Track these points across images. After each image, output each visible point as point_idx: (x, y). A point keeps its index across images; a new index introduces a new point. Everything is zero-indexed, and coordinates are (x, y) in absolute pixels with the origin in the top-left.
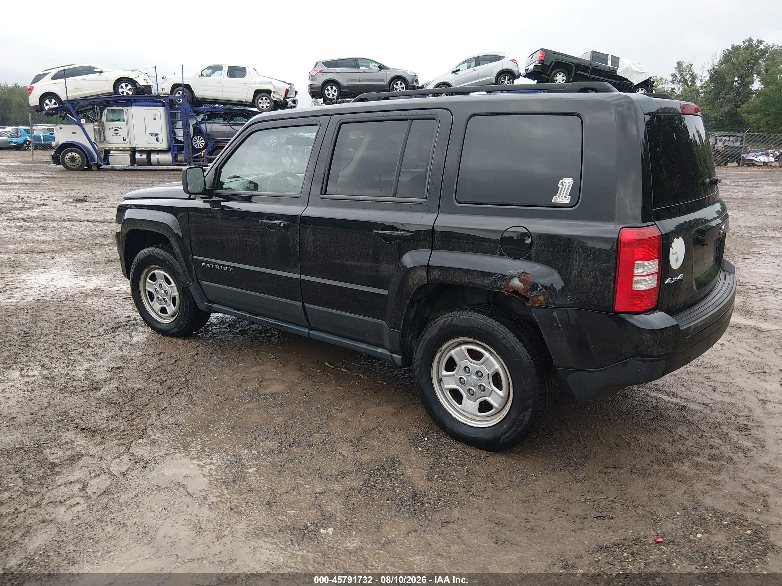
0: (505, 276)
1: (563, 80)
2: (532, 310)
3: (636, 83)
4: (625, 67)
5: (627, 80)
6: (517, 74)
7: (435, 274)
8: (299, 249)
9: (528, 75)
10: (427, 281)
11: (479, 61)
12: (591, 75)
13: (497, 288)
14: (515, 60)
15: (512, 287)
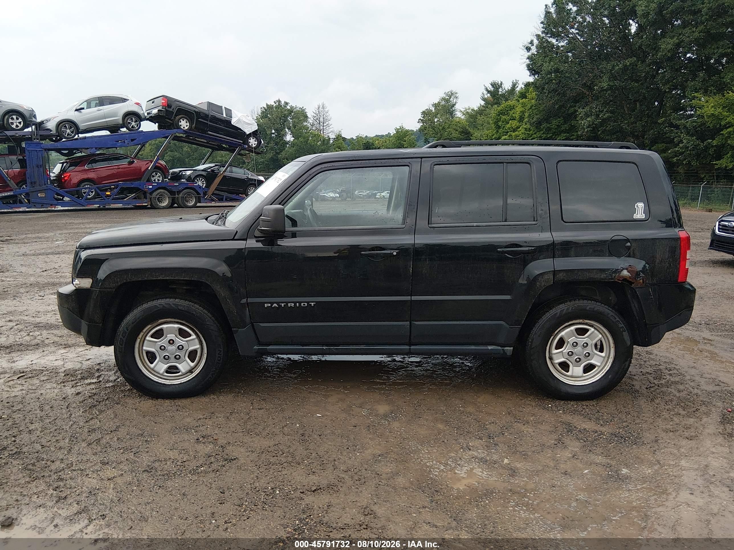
0: (618, 269)
1: (187, 126)
2: (637, 290)
3: (248, 133)
4: (237, 118)
5: (240, 129)
6: (143, 117)
7: (561, 276)
8: (412, 273)
9: (152, 119)
10: (553, 282)
11: (102, 101)
12: (211, 123)
13: (612, 279)
14: (139, 104)
15: (623, 277)
